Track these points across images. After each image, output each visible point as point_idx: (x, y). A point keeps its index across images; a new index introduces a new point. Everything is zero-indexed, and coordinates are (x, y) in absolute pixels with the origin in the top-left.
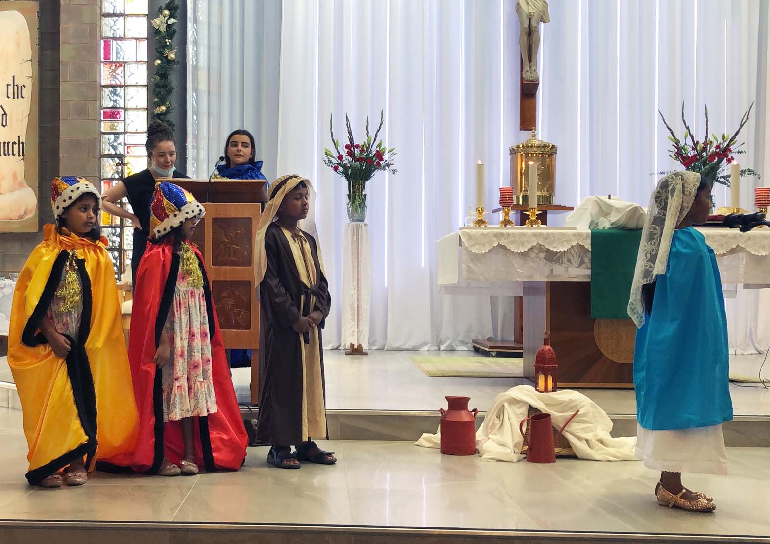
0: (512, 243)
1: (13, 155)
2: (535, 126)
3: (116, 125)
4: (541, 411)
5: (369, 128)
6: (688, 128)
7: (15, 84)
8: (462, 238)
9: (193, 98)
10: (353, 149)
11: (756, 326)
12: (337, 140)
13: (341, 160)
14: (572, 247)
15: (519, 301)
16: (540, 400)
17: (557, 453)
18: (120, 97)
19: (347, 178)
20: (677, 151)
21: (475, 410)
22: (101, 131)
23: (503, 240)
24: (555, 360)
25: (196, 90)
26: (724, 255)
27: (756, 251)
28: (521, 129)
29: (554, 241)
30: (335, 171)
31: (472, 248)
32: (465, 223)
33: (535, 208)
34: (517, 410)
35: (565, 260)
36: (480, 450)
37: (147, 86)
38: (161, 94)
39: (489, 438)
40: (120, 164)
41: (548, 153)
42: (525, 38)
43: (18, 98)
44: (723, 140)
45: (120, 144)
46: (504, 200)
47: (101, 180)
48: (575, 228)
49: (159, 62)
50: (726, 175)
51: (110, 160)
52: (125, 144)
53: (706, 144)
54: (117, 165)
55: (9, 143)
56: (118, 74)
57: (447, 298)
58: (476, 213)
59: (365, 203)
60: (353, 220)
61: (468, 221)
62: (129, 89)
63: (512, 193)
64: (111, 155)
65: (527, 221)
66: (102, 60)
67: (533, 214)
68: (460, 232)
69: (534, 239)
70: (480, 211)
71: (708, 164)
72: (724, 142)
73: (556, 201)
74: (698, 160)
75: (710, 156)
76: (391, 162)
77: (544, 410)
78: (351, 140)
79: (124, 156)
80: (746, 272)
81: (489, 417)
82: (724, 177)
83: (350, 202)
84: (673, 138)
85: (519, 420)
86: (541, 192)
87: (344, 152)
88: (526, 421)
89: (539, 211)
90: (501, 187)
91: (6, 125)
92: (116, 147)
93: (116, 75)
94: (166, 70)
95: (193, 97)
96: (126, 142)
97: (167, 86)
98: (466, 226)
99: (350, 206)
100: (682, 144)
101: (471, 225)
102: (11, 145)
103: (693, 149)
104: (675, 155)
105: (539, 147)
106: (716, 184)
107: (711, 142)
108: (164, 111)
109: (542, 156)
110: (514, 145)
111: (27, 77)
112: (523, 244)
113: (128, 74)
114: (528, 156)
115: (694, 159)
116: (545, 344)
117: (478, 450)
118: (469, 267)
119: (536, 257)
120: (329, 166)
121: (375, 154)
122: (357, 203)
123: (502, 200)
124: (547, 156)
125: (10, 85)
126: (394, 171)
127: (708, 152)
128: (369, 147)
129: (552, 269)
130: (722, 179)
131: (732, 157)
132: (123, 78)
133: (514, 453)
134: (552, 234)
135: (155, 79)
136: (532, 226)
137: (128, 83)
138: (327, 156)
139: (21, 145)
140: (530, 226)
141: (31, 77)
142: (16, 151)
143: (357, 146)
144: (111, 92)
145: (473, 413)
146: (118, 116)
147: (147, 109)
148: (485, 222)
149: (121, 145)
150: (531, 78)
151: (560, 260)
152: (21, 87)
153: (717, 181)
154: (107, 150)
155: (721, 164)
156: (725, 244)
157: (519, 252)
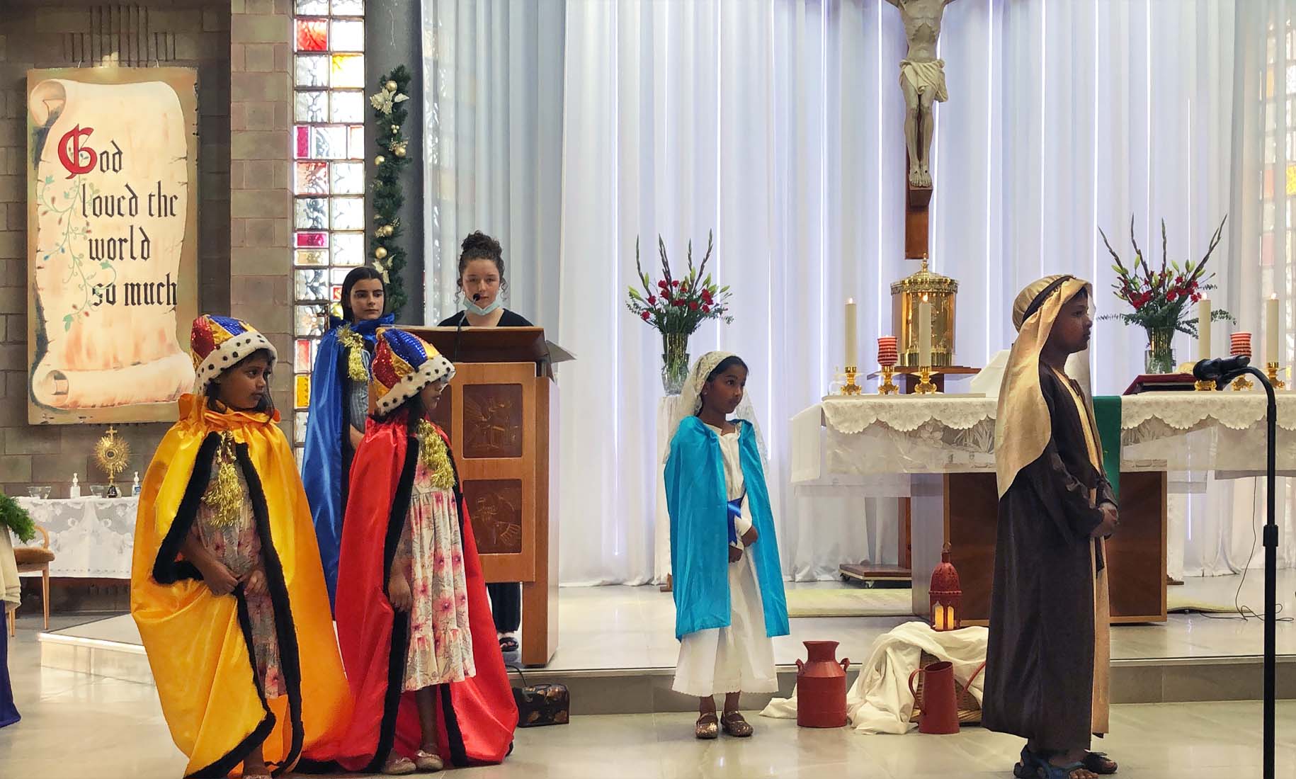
0: (896, 419)
1: (159, 302)
2: (927, 253)
3: (316, 256)
4: (938, 659)
5: (692, 256)
6: (1139, 252)
7: (162, 194)
8: (826, 411)
9: (433, 215)
10: (669, 288)
11: (1230, 534)
12: (647, 274)
13: (653, 304)
14: (980, 422)
15: (905, 504)
16: (937, 642)
17: (960, 718)
18: (322, 212)
19: (661, 330)
20: (1124, 286)
21: (845, 661)
22: (294, 266)
23: (883, 414)
24: (958, 583)
25: (437, 202)
26: (1190, 430)
27: (1232, 423)
28: (907, 257)
29: (954, 415)
30: (645, 320)
31: (840, 426)
32: (830, 390)
33: (927, 367)
34: (904, 657)
35: (970, 441)
36: (852, 719)
37: (364, 195)
38: (385, 208)
39: (866, 701)
40: (324, 314)
41: (945, 291)
42: (913, 123)
43: (166, 215)
44: (1187, 270)
45: (323, 284)
46: (884, 356)
47: (294, 338)
48: (983, 396)
49: (381, 159)
50: (1189, 319)
51: (308, 309)
52: (331, 285)
53: (1163, 275)
54: (319, 315)
55: (152, 285)
56: (319, 178)
57: (804, 501)
58: (846, 375)
59: (688, 366)
60: (671, 393)
61: (834, 388)
62: (335, 201)
63: (895, 349)
64: (310, 300)
65: (917, 385)
66: (296, 157)
67: (924, 374)
68: (822, 404)
69: (927, 411)
70: (850, 372)
71: (1166, 304)
72: (1188, 271)
73: (956, 361)
74: (1152, 299)
75: (1169, 292)
76: (725, 307)
77: (942, 655)
78: (667, 274)
79: (330, 303)
80: (1218, 454)
81: (865, 671)
82: (1188, 323)
83: (665, 366)
84: (1120, 268)
85: (907, 672)
86: (936, 347)
87: (657, 292)
88: (918, 673)
89: (933, 370)
90: (880, 337)
91: (148, 257)
92: (317, 288)
93: (317, 180)
94: (392, 173)
95: (433, 212)
96: (332, 281)
97: (394, 196)
98: (831, 394)
99: (665, 371)
100: (1131, 276)
101: (839, 392)
102: (155, 288)
103: (1146, 283)
104: (1121, 291)
105: (933, 282)
106: (1177, 333)
107: (1171, 272)
108: (390, 234)
109: (936, 296)
110: (897, 281)
111: (179, 183)
112: (911, 420)
113: (334, 177)
114: (917, 295)
115: (1147, 297)
116: (943, 562)
117: (850, 719)
118: (835, 454)
119: (929, 437)
120: (635, 312)
121: (701, 295)
122: (676, 367)
123: (882, 356)
124: (944, 295)
125: (154, 196)
126: (729, 320)
127: (1166, 287)
128: (693, 285)
129: (952, 456)
130: (1185, 326)
131: (1198, 294)
132: (328, 184)
133: (902, 721)
134: (952, 403)
135: (376, 185)
136: (924, 393)
137: (335, 191)
138: (632, 298)
139: (171, 287)
140: (921, 393)
141: (186, 183)
142: (164, 298)
143: (676, 283)
144: (309, 206)
145: (843, 666)
146: (320, 242)
147: (364, 231)
148: (858, 388)
149: (325, 285)
150: (921, 182)
151: (964, 440)
152: (171, 199)
153: (1178, 328)
154: (303, 293)
155: (1183, 305)
156: (1191, 414)
157: (905, 430)
